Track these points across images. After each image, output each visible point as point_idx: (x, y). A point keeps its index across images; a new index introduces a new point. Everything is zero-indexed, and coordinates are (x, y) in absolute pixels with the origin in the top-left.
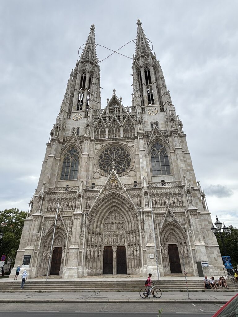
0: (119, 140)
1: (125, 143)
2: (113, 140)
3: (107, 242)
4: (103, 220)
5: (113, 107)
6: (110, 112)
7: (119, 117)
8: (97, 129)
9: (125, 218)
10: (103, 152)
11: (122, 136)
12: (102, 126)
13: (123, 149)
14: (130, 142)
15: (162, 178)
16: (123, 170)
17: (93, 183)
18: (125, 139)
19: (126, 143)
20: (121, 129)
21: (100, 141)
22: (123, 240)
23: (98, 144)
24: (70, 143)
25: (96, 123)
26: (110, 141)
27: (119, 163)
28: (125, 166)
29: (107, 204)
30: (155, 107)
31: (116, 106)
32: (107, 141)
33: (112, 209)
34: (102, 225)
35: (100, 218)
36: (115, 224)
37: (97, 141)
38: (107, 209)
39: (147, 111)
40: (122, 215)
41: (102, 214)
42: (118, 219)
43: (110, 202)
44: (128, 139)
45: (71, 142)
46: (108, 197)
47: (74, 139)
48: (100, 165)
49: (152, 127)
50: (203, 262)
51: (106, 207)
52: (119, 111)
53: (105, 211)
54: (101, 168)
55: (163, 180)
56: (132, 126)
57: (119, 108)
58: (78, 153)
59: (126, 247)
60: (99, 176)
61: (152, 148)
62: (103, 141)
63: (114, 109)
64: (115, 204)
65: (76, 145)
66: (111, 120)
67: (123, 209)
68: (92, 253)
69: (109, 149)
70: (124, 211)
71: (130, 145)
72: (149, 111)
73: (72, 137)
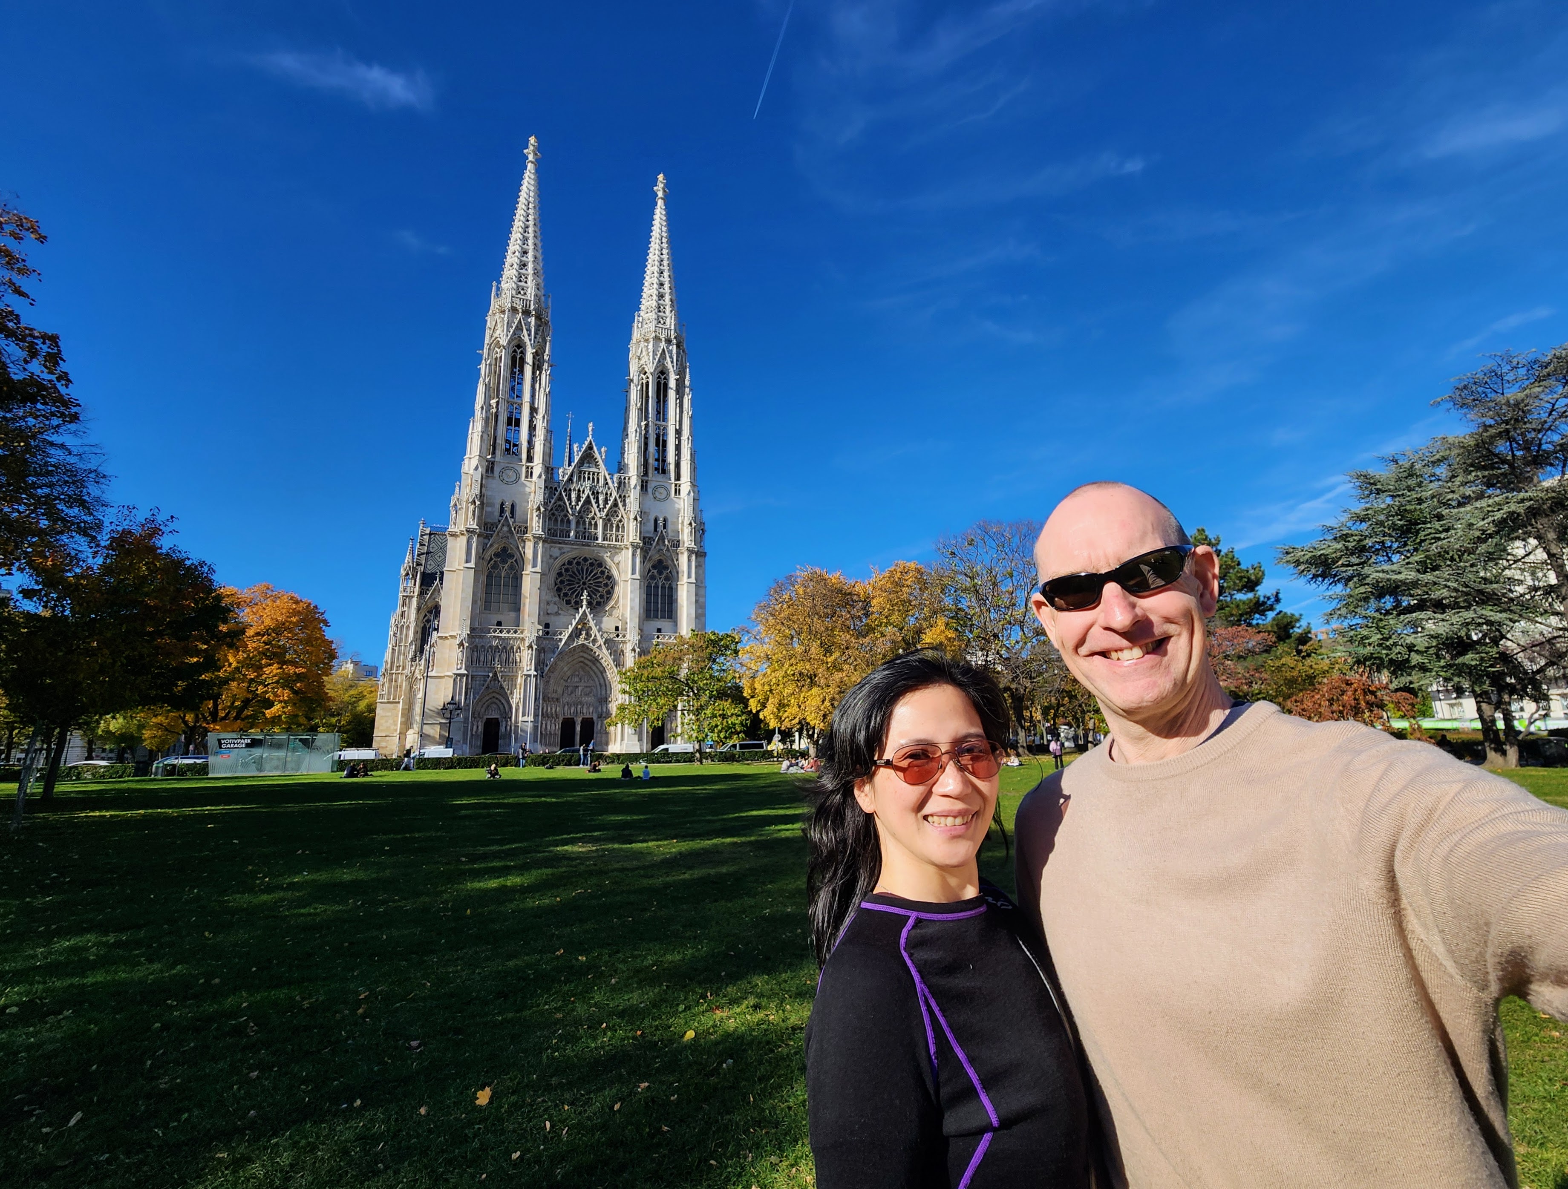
0: (595, 546)
1: (605, 555)
2: (583, 545)
3: (569, 712)
4: (563, 681)
5: (587, 467)
6: (579, 478)
7: (596, 494)
8: (553, 514)
9: (596, 679)
10: (564, 564)
11: (601, 539)
12: (563, 510)
13: (600, 565)
15: (659, 625)
16: (599, 604)
17: (546, 622)
18: (606, 547)
19: (607, 555)
20: (601, 524)
21: (560, 543)
22: (591, 710)
23: (554, 548)
24: (499, 539)
25: (553, 501)
26: (578, 545)
27: (593, 593)
28: (602, 597)
29: (570, 659)
30: (666, 485)
31: (593, 468)
32: (572, 544)
33: (577, 666)
34: (560, 688)
36: (579, 687)
37: (554, 542)
38: (569, 666)
39: (650, 490)
40: (591, 677)
41: (562, 673)
42: (584, 681)
43: (575, 657)
44: (612, 548)
45: (501, 535)
46: (574, 650)
47: (505, 529)
48: (559, 590)
49: (656, 530)
51: (569, 663)
52: (598, 480)
53: (565, 669)
54: (559, 596)
55: (659, 628)
56: (620, 521)
57: (598, 474)
58: (516, 561)
59: (595, 718)
60: (556, 610)
61: (649, 571)
62: (566, 544)
64: (582, 659)
65: (511, 543)
66: (582, 500)
67: (594, 668)
68: (549, 727)
69: (574, 559)
70: (596, 670)
71: (612, 560)
72: (654, 491)
73: (503, 525)
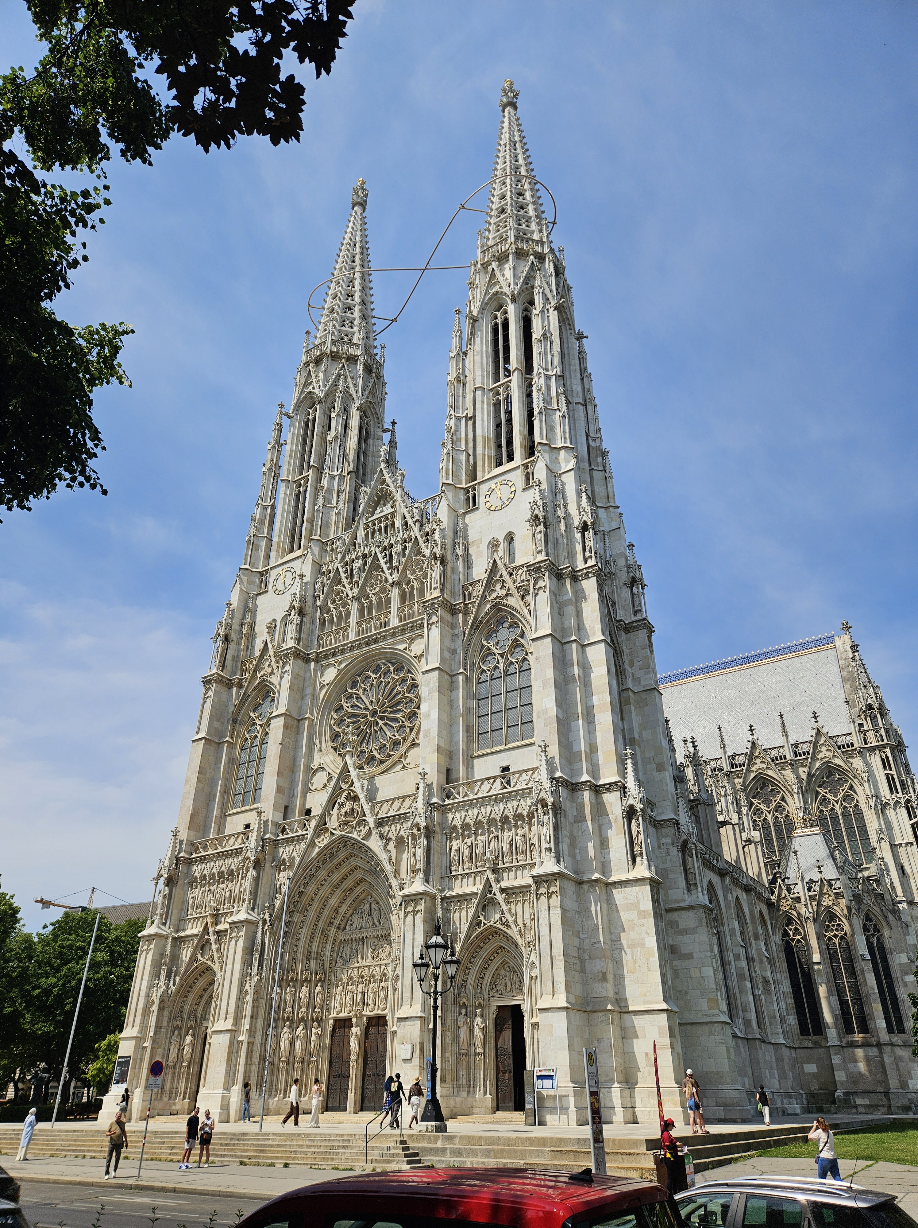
0: (384, 638)
1: (401, 647)
2: (368, 644)
3: (340, 1003)
4: (333, 930)
5: (378, 513)
6: (367, 535)
7: (390, 551)
8: (328, 611)
11: (394, 622)
13: (400, 668)
14: (417, 637)
15: (503, 760)
17: (307, 807)
18: (403, 632)
19: (405, 646)
20: (395, 594)
21: (334, 655)
22: (382, 994)
23: (328, 666)
24: (257, 682)
25: (326, 589)
26: (359, 646)
27: (385, 724)
28: (401, 730)
29: (336, 877)
30: (506, 477)
31: (387, 510)
32: (351, 649)
33: (359, 890)
34: (329, 946)
35: (321, 924)
36: (365, 941)
37: (326, 657)
38: (338, 892)
39: (481, 500)
41: (326, 912)
42: (374, 924)
43: (344, 870)
44: (412, 629)
45: (259, 675)
46: (332, 856)
47: (267, 663)
50: (539, 1074)
51: (337, 886)
52: (393, 524)
53: (333, 901)
55: (505, 764)
57: (393, 515)
61: (482, 647)
62: (343, 652)
63: (381, 522)
64: (359, 875)
65: (270, 682)
66: (367, 569)
68: (284, 1043)
71: (417, 647)
72: (487, 499)
73: (262, 656)
